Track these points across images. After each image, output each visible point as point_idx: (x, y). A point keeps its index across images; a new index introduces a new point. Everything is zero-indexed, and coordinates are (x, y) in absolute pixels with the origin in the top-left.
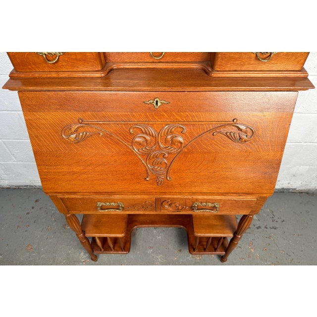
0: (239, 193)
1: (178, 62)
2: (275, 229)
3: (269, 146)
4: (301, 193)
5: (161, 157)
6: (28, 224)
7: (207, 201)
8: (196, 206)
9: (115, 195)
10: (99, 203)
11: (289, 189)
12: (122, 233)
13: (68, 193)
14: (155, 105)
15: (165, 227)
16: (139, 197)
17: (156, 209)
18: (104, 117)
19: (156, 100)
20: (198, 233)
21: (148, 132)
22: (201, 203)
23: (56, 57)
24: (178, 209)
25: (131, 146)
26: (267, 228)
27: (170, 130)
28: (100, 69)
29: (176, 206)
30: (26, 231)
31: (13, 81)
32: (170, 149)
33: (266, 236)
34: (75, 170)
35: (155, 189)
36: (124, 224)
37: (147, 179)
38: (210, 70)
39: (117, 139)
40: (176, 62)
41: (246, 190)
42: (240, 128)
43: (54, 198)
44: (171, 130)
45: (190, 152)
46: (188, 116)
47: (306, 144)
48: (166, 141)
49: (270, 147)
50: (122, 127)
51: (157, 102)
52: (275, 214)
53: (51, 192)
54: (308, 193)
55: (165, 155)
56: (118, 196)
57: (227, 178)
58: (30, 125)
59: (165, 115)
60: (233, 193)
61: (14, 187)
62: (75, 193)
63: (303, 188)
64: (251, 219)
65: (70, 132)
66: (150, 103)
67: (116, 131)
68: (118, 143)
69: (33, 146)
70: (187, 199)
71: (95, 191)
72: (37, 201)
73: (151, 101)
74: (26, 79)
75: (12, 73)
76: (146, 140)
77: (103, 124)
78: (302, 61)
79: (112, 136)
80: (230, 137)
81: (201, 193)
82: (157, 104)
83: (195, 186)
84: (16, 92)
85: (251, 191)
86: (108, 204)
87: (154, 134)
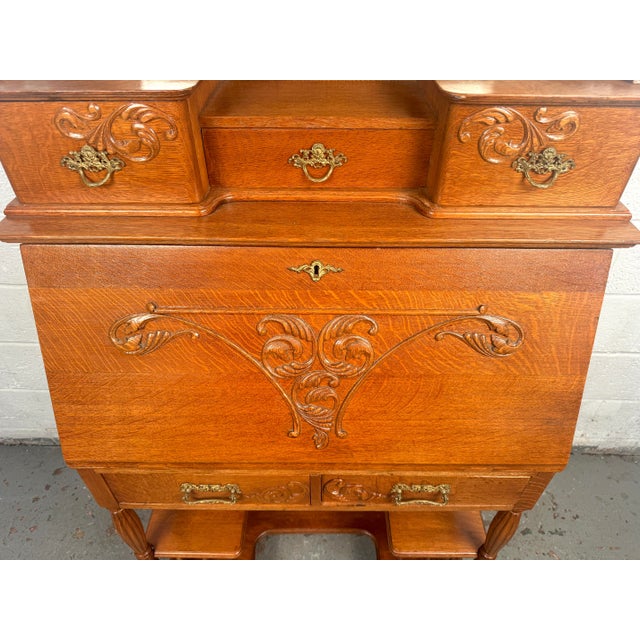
0: (493, 465)
1: (360, 190)
2: (561, 534)
3: (554, 363)
4: (607, 454)
5: (324, 385)
6: (33, 524)
7: (423, 482)
8: (400, 491)
9: (220, 468)
10: (185, 485)
11: (584, 447)
12: (236, 550)
13: (117, 464)
14: (312, 275)
15: (327, 533)
16: (274, 473)
17: (310, 498)
18: (204, 299)
19: (314, 264)
20: (400, 550)
21: (296, 331)
22: (411, 485)
23: (106, 175)
24: (360, 499)
25: (259, 360)
26: (543, 533)
27: (343, 328)
28: (198, 200)
29: (356, 493)
30: (28, 540)
31: (11, 222)
32: (342, 367)
33: (543, 551)
34: (135, 412)
35: (310, 455)
36: (239, 528)
37: (294, 434)
38: (427, 204)
39: (230, 346)
40: (356, 189)
41: (508, 459)
42: (492, 325)
43: (87, 475)
44: (346, 326)
45: (386, 375)
46: (382, 298)
47: (614, 355)
48: (335, 352)
49: (557, 366)
50: (241, 319)
51: (317, 268)
52: (557, 502)
53: (81, 462)
54: (621, 456)
55: (332, 380)
56: (228, 471)
57: (468, 432)
58: (41, 315)
59: (333, 294)
60: (479, 465)
61: (12, 442)
62: (133, 464)
63: (612, 446)
64: (518, 519)
65: (128, 331)
66: (303, 271)
67: (228, 329)
68: (231, 355)
69: (46, 360)
70: (380, 476)
71: (178, 461)
72: (57, 472)
73: (306, 267)
74: (40, 219)
75: (10, 207)
76: (293, 349)
77: (201, 313)
78: (618, 188)
79: (220, 340)
80: (472, 342)
81: (410, 465)
82: (316, 272)
83: (398, 450)
84: (16, 246)
85: (519, 460)
86: (206, 487)
87: (309, 336)
